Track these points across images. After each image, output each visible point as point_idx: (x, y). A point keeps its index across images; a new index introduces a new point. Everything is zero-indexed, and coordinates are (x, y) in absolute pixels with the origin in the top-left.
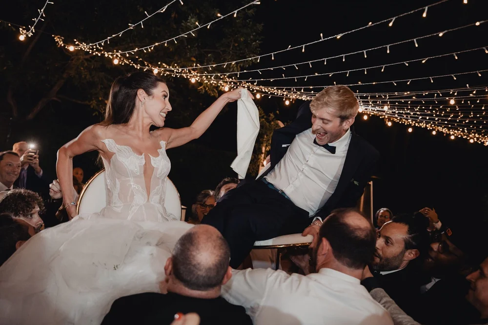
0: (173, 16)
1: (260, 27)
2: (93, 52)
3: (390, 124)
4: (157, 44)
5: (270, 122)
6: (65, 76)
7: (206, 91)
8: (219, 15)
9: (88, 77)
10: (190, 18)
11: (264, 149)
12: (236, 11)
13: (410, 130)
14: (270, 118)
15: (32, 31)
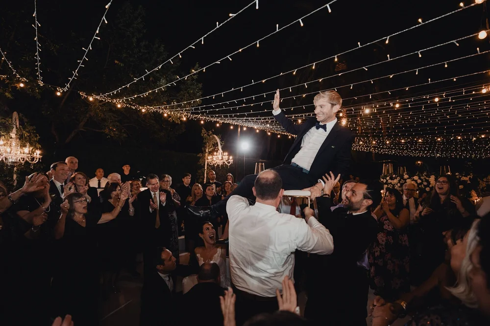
0: (151, 79)
1: (200, 85)
2: (105, 100)
3: (269, 134)
4: (150, 91)
5: (209, 136)
6: (87, 115)
7: (173, 121)
8: (193, 71)
9: (102, 115)
10: (161, 80)
11: (207, 150)
12: (204, 68)
13: (279, 136)
14: (210, 134)
15: (68, 87)
